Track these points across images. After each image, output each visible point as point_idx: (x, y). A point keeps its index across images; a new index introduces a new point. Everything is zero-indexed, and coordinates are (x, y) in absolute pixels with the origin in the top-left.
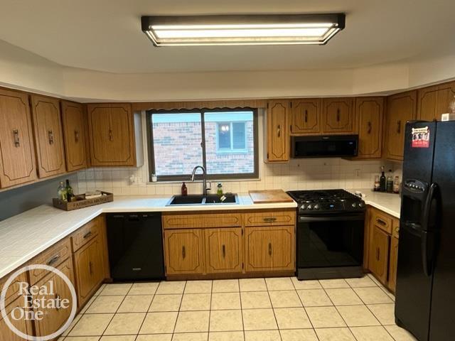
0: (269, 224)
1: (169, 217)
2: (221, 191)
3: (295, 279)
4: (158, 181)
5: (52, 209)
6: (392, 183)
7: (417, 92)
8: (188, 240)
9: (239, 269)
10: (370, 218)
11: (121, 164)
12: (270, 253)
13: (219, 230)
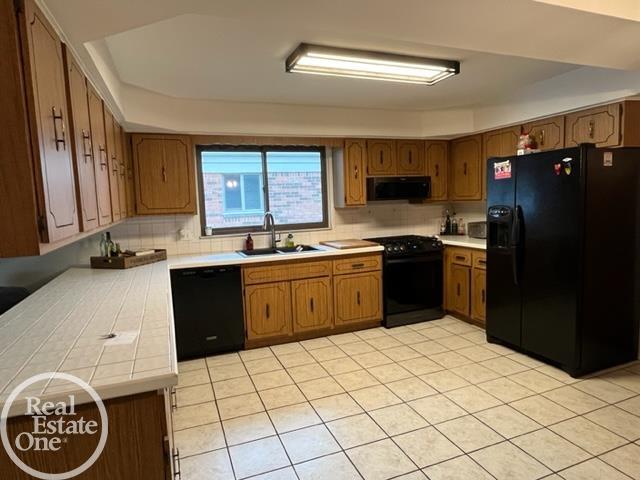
0: (356, 271)
1: (250, 270)
2: (293, 243)
3: (382, 328)
4: (213, 234)
5: (90, 271)
6: (456, 226)
7: (482, 135)
8: (273, 295)
9: (328, 324)
10: (447, 256)
11: (178, 211)
12: (359, 302)
13: (306, 281)
